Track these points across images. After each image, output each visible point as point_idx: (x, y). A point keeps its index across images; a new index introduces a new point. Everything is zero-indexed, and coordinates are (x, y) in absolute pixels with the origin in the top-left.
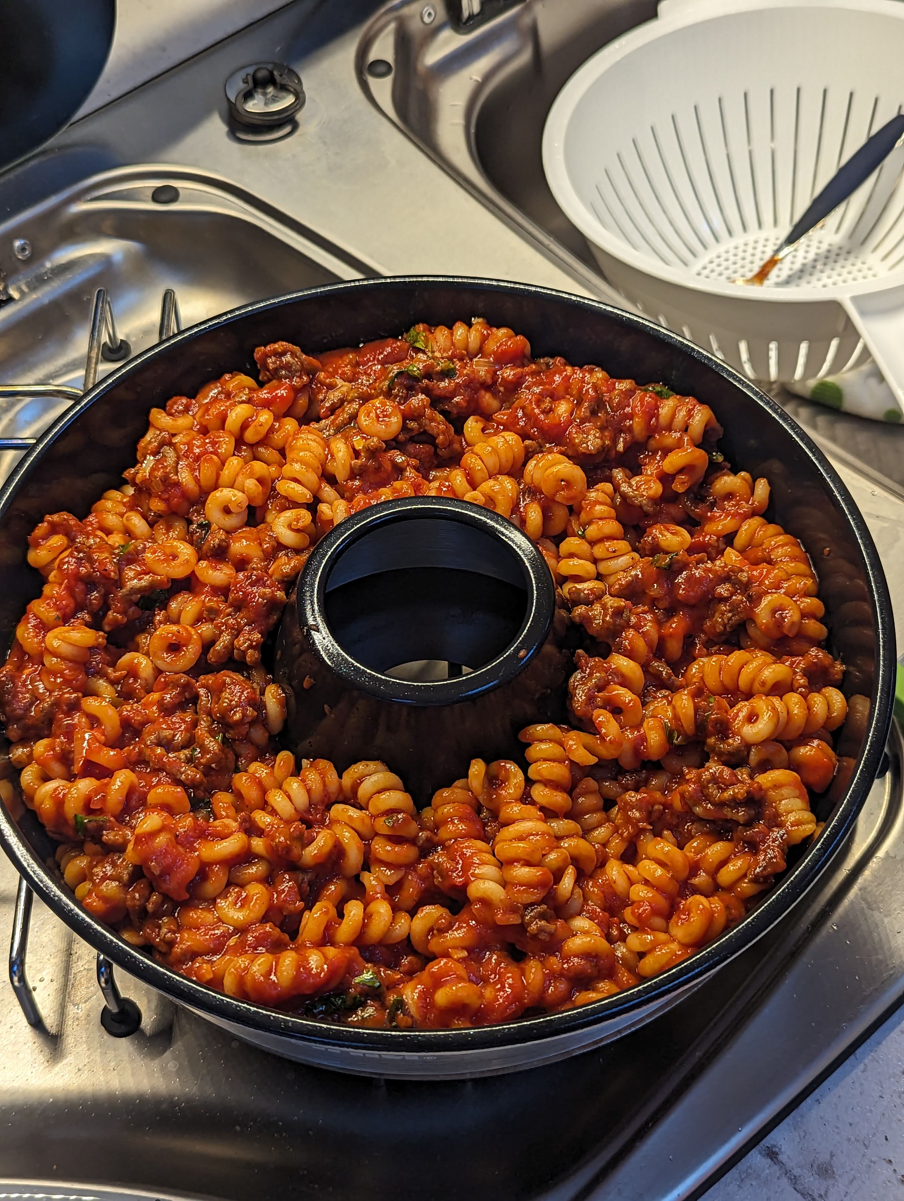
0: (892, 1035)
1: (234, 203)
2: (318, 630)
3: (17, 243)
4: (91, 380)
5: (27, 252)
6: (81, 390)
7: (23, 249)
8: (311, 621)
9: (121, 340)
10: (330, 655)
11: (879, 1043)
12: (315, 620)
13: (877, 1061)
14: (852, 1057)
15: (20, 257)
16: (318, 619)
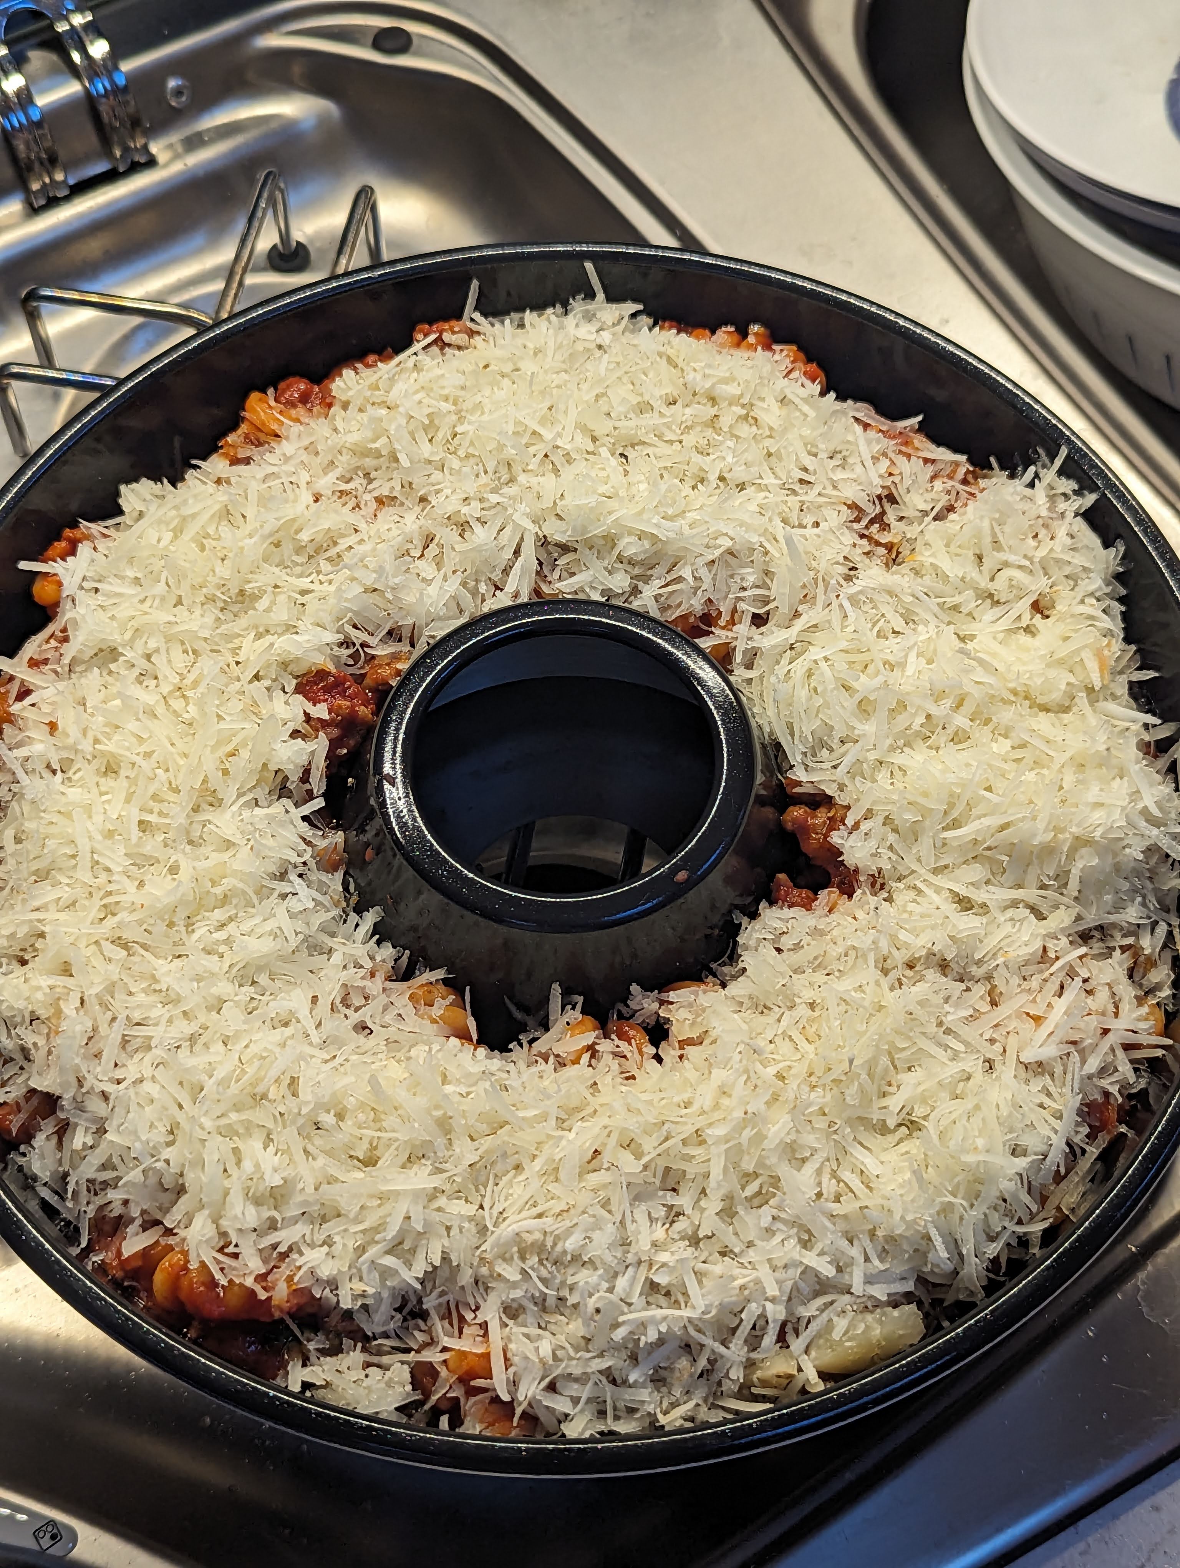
0: (1137, 1509)
1: (484, 67)
2: (393, 784)
3: (172, 83)
4: (228, 307)
5: (184, 99)
6: (211, 318)
7: (178, 92)
8: (387, 769)
9: (298, 243)
10: (403, 826)
11: (1115, 1517)
12: (394, 768)
13: (1106, 1543)
14: (1071, 1530)
15: (174, 104)
16: (398, 766)
